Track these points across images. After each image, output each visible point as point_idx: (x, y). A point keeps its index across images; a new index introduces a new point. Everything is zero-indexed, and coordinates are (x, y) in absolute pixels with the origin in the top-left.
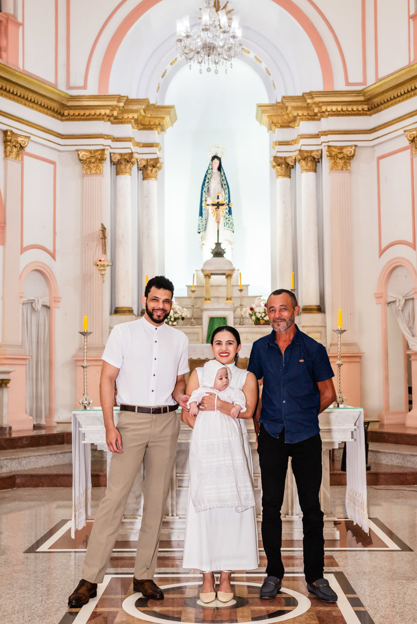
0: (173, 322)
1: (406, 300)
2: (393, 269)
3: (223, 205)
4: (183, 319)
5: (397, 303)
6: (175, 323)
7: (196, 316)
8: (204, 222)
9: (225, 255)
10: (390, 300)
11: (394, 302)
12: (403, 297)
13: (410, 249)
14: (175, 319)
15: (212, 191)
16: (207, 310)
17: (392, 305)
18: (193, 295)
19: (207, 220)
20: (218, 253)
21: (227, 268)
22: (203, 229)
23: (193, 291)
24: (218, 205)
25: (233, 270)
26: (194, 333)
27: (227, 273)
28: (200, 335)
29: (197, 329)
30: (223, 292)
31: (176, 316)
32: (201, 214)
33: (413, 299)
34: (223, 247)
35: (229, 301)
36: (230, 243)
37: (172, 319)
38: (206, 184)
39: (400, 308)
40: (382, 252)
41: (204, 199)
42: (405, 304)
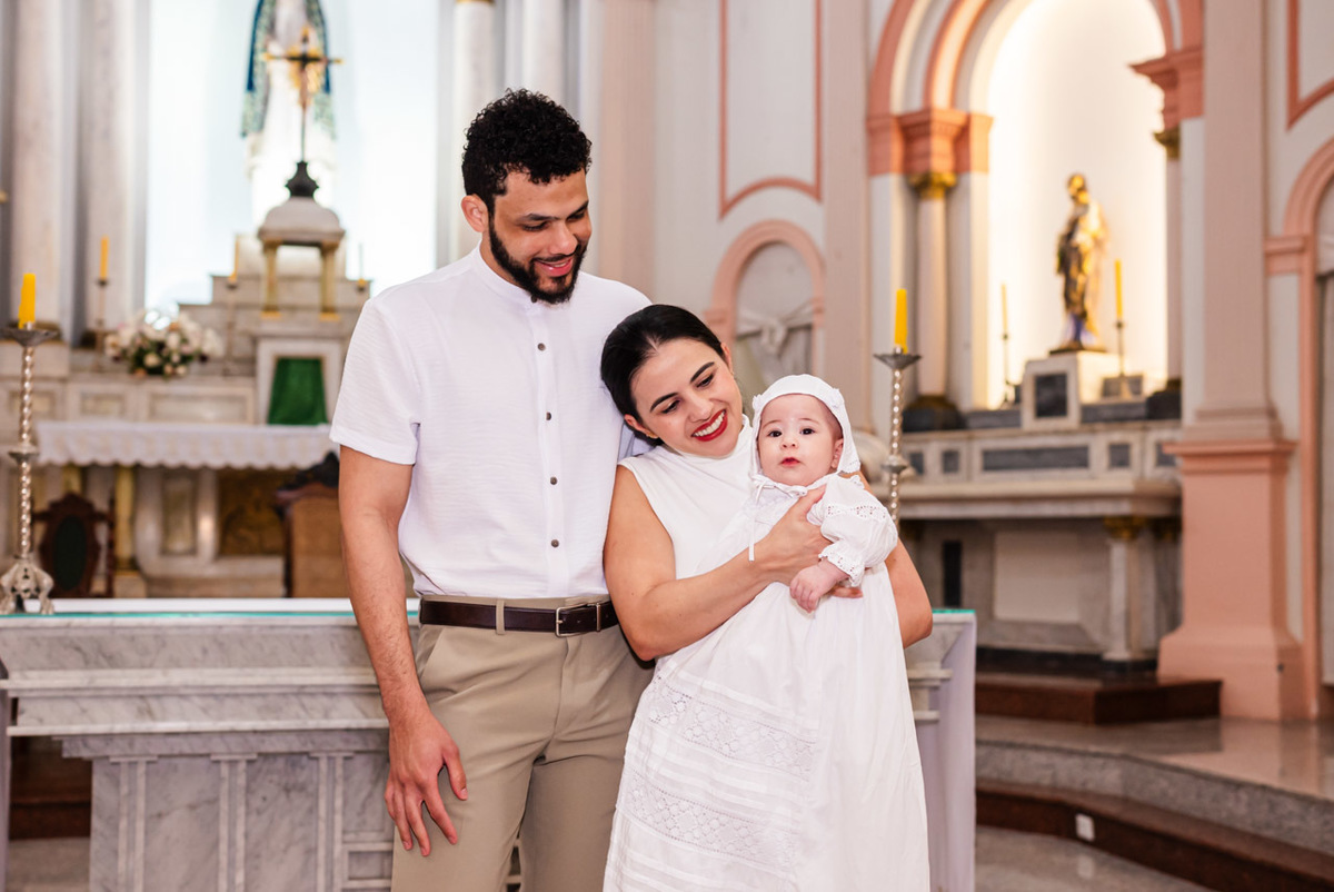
0: (175, 366)
1: (791, 331)
2: (756, 250)
3: (316, 60)
4: (203, 358)
5: (765, 339)
6: (181, 370)
7: (237, 353)
8: (259, 108)
9: (317, 194)
10: (744, 328)
11: (757, 334)
12: (784, 320)
13: (805, 201)
14: (185, 359)
15: (281, 26)
16: (271, 337)
17: (752, 343)
18: (232, 297)
19: (266, 101)
20: (302, 186)
21: (324, 228)
22: (255, 124)
23: (232, 287)
24: (304, 60)
25: (341, 235)
26: (232, 399)
27: (327, 241)
28: (250, 404)
29: (240, 388)
30: (309, 295)
31: (187, 349)
32: (250, 86)
33: (808, 328)
34: (313, 172)
35: (329, 318)
36: (329, 167)
37: (176, 358)
38: (266, 8)
39: (773, 350)
40: (726, 207)
41: (259, 45)
42: (786, 342)
